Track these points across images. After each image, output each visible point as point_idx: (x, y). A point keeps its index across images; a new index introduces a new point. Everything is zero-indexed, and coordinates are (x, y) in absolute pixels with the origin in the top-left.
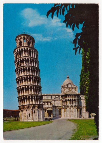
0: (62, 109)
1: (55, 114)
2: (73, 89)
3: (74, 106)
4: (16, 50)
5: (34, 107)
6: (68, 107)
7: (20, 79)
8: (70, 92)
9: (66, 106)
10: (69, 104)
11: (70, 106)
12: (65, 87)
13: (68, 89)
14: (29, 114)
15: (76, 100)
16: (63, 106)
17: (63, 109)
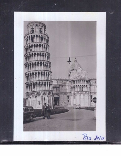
0: (70, 96)
1: (62, 101)
2: (83, 74)
3: (84, 92)
4: (26, 37)
5: (44, 94)
6: (78, 93)
7: (28, 64)
8: (79, 77)
9: (76, 93)
10: (79, 90)
11: (80, 92)
12: (74, 71)
13: (77, 74)
14: (39, 101)
15: (86, 86)
16: (72, 93)
17: (73, 96)
